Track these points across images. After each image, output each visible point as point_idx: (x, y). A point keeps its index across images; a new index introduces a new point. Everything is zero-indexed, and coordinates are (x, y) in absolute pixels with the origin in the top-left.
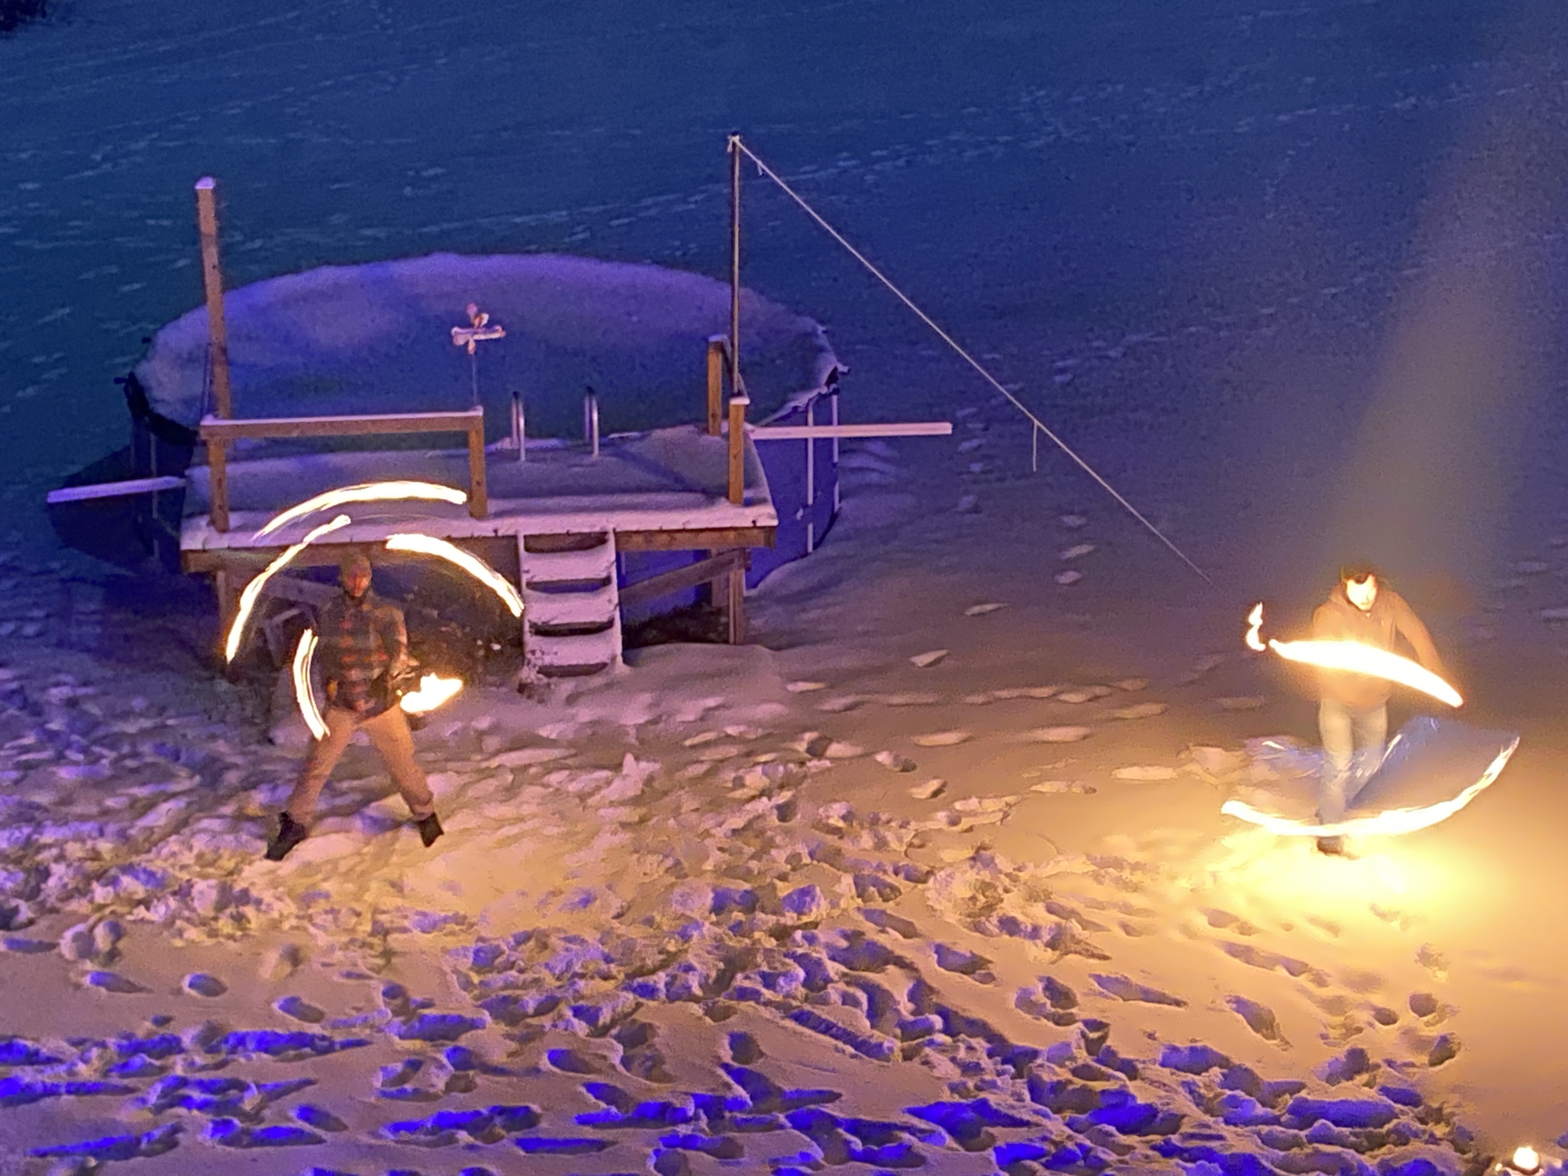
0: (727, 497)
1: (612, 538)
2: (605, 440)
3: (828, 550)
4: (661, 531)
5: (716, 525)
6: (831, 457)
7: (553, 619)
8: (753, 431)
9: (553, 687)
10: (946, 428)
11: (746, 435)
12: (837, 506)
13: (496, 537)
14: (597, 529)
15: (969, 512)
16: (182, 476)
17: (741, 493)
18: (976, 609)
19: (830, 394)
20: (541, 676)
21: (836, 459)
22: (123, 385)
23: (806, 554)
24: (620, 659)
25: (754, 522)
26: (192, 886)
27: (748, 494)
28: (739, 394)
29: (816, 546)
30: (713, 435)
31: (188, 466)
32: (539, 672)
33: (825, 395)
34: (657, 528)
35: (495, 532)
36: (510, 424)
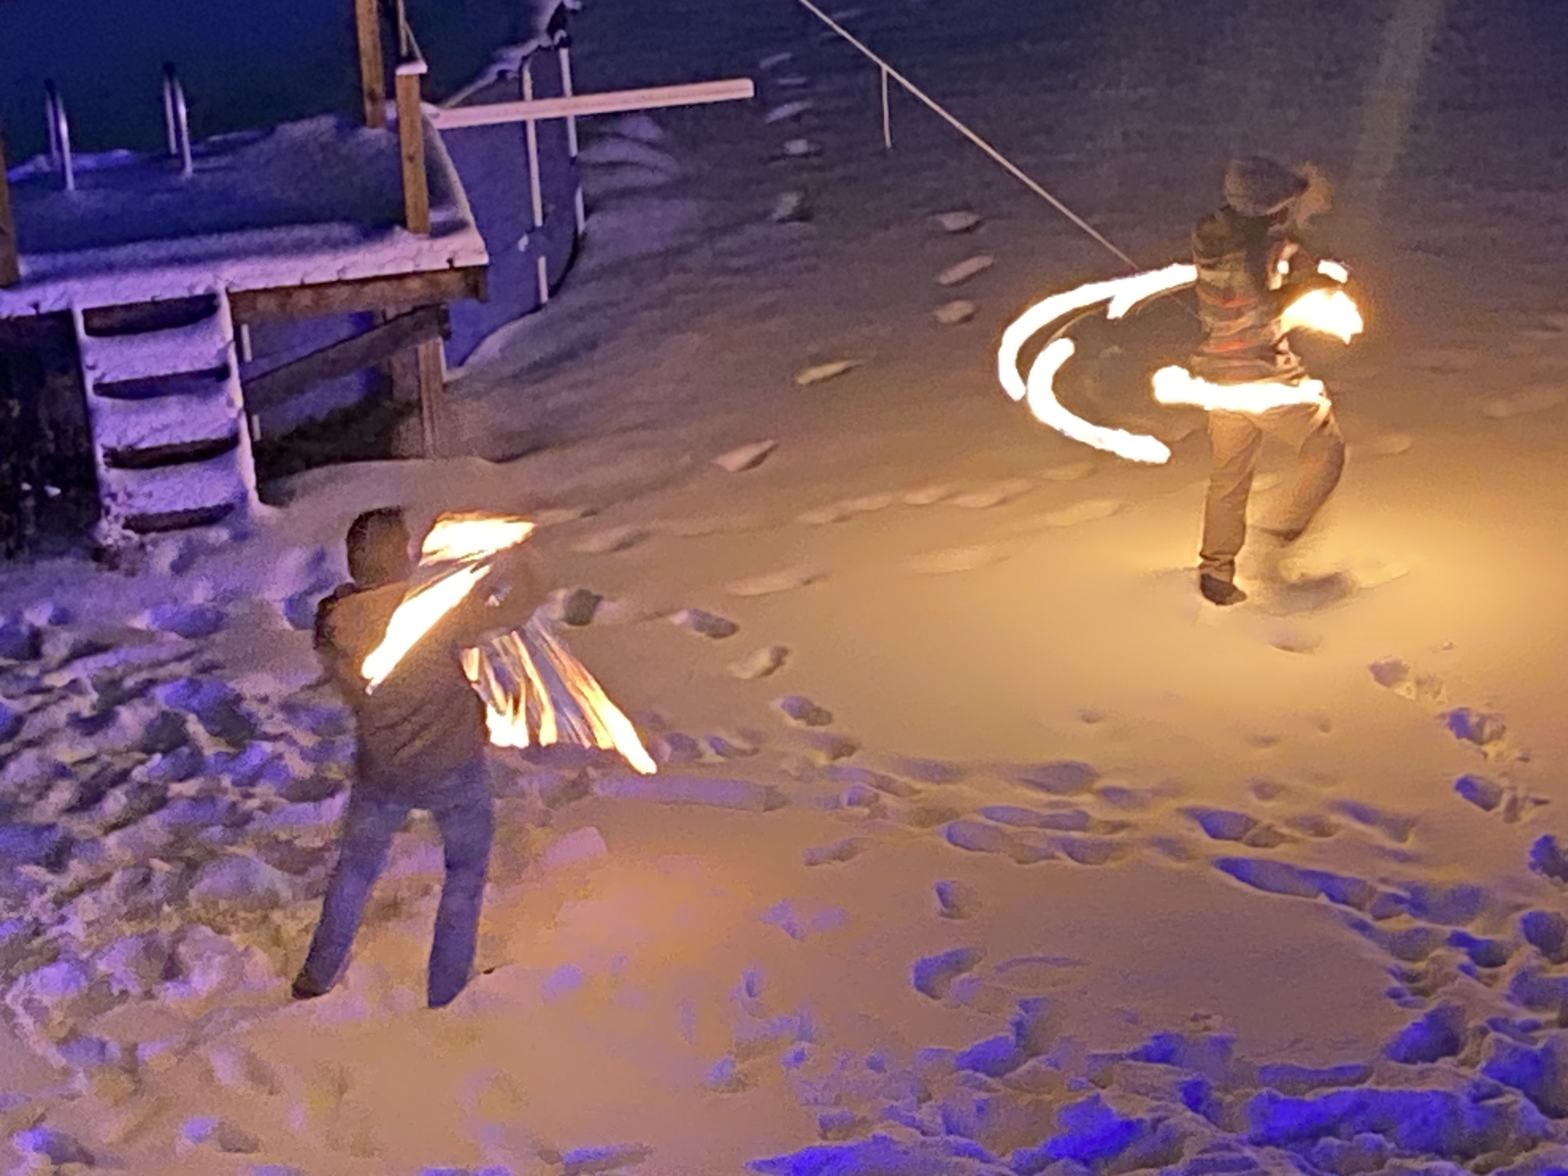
0: (404, 225)
1: (225, 304)
2: (201, 148)
3: (570, 299)
4: (303, 286)
5: (388, 271)
6: (566, 148)
7: (142, 439)
8: (436, 116)
9: (149, 548)
10: (744, 89)
11: (426, 124)
12: (582, 226)
13: (40, 317)
14: (200, 291)
15: (792, 218)
17: (425, 218)
18: (816, 373)
19: (557, 48)
20: (129, 533)
21: (574, 151)
23: (538, 307)
24: (253, 496)
25: (450, 261)
27: (437, 217)
28: (410, 59)
29: (553, 291)
30: (373, 126)
32: (126, 527)
33: (548, 49)
34: (295, 282)
35: (36, 306)
36: (47, 132)
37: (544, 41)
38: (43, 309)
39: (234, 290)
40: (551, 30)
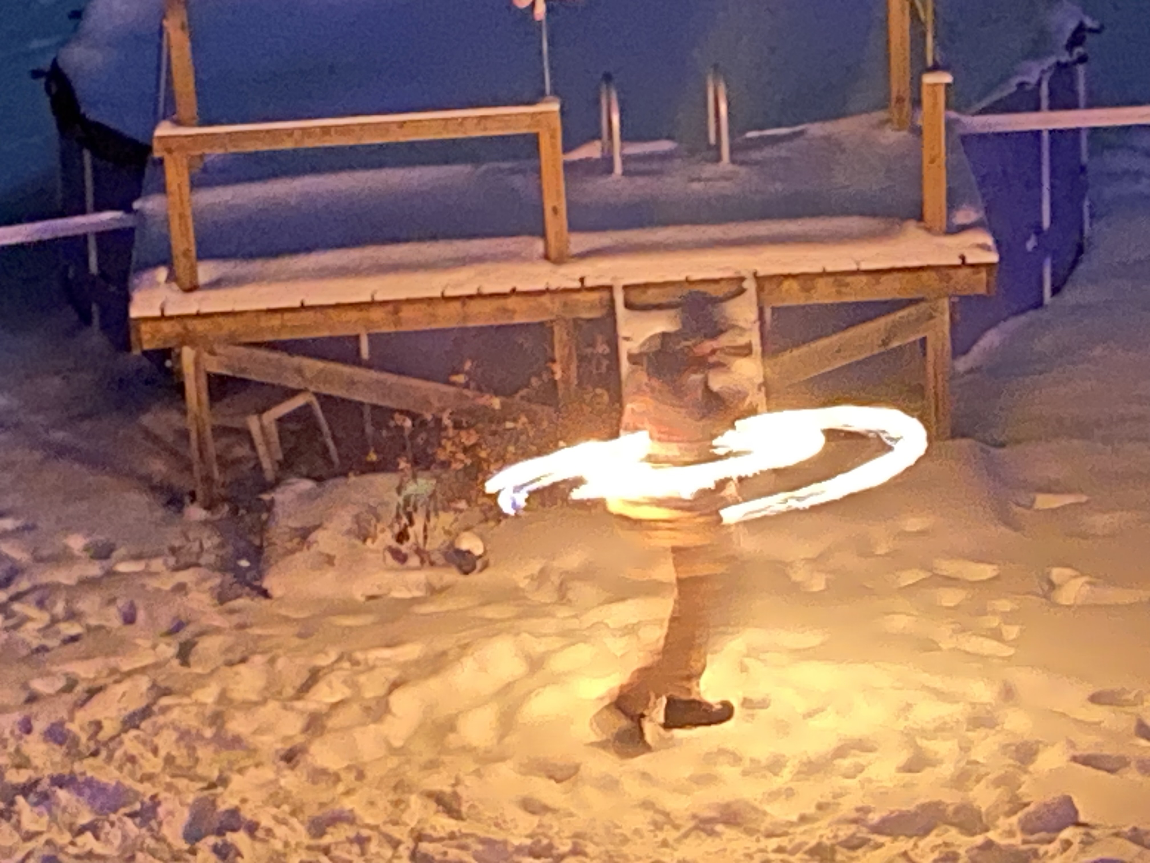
0: (920, 222)
1: (751, 286)
2: (738, 142)
4: (824, 274)
6: (1077, 156)
12: (1087, 229)
13: (583, 288)
14: (729, 274)
16: (128, 209)
19: (1074, 64)
21: (1085, 158)
22: (43, 80)
23: (1040, 303)
25: (962, 257)
26: (159, 804)
28: (936, 68)
29: (1056, 290)
30: (899, 130)
31: (137, 196)
33: (1066, 64)
34: (818, 269)
35: (582, 279)
36: (600, 122)
37: (1065, 58)
38: (588, 284)
39: (761, 273)
40: (1070, 47)
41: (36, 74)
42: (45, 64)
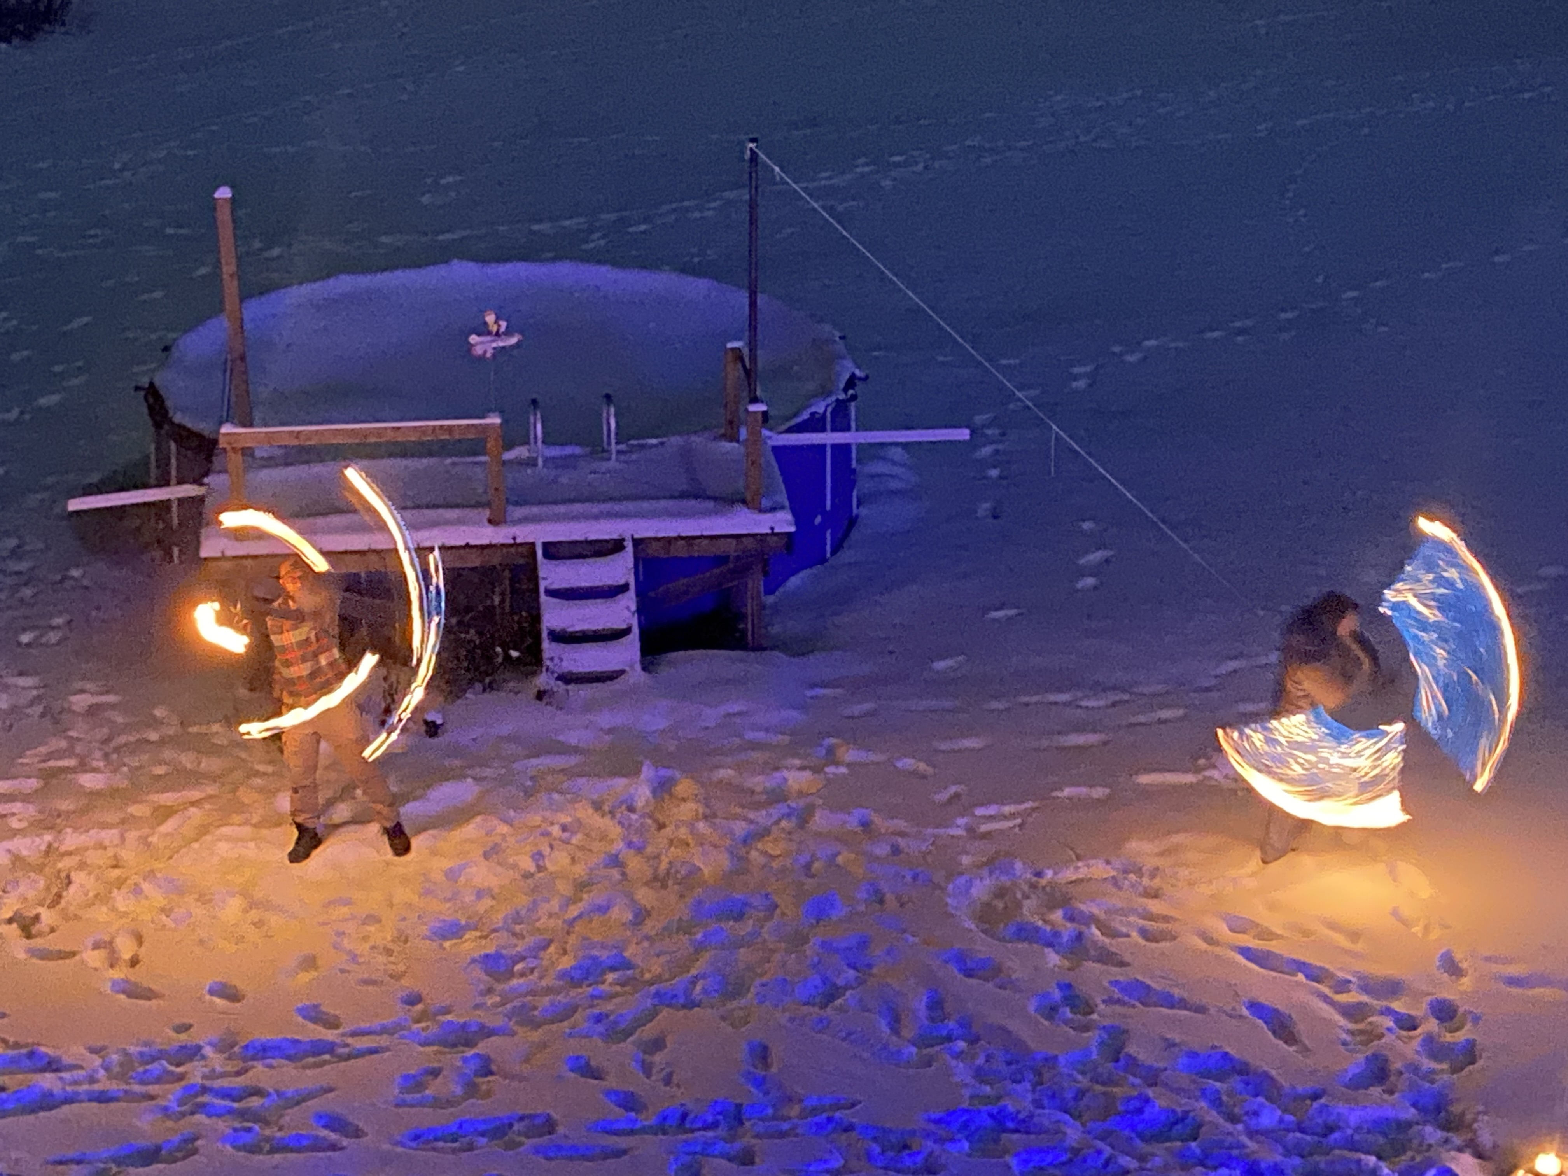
0: (745, 504)
1: (629, 545)
2: (622, 447)
3: (845, 556)
4: (680, 538)
5: (734, 532)
6: (849, 463)
7: (572, 625)
8: (770, 437)
9: (571, 693)
10: (964, 434)
11: (764, 441)
12: (855, 511)
13: (515, 544)
14: (615, 536)
16: (201, 483)
17: (760, 500)
19: (848, 401)
20: (559, 683)
21: (854, 465)
22: (143, 393)
23: (824, 560)
24: (637, 666)
25: (772, 529)
27: (766, 500)
29: (833, 553)
30: (731, 441)
31: (206, 474)
32: (557, 679)
33: (843, 401)
34: (675, 535)
35: (514, 539)
36: (528, 431)
37: (842, 396)
38: (518, 541)
39: (636, 536)
40: (845, 390)
41: (137, 388)
42: (145, 381)
